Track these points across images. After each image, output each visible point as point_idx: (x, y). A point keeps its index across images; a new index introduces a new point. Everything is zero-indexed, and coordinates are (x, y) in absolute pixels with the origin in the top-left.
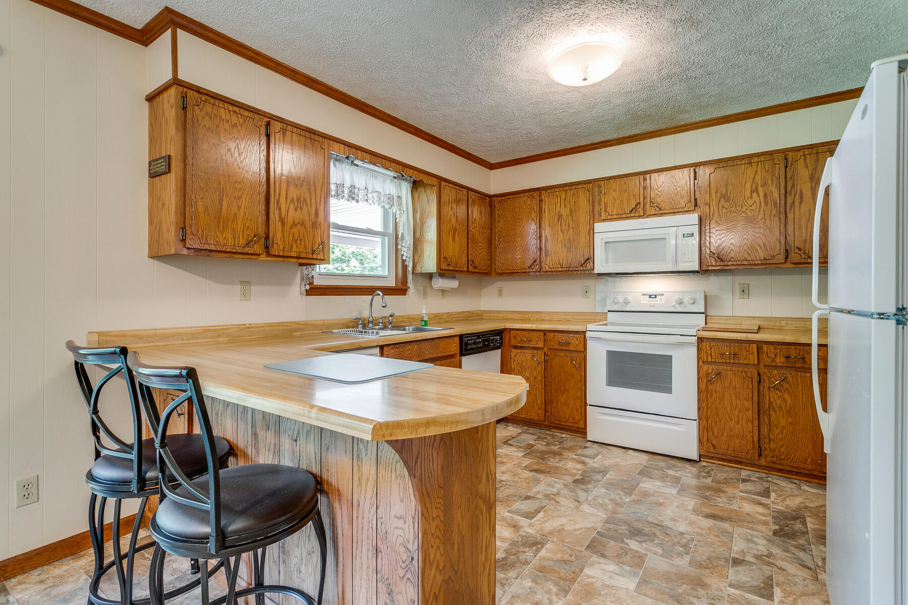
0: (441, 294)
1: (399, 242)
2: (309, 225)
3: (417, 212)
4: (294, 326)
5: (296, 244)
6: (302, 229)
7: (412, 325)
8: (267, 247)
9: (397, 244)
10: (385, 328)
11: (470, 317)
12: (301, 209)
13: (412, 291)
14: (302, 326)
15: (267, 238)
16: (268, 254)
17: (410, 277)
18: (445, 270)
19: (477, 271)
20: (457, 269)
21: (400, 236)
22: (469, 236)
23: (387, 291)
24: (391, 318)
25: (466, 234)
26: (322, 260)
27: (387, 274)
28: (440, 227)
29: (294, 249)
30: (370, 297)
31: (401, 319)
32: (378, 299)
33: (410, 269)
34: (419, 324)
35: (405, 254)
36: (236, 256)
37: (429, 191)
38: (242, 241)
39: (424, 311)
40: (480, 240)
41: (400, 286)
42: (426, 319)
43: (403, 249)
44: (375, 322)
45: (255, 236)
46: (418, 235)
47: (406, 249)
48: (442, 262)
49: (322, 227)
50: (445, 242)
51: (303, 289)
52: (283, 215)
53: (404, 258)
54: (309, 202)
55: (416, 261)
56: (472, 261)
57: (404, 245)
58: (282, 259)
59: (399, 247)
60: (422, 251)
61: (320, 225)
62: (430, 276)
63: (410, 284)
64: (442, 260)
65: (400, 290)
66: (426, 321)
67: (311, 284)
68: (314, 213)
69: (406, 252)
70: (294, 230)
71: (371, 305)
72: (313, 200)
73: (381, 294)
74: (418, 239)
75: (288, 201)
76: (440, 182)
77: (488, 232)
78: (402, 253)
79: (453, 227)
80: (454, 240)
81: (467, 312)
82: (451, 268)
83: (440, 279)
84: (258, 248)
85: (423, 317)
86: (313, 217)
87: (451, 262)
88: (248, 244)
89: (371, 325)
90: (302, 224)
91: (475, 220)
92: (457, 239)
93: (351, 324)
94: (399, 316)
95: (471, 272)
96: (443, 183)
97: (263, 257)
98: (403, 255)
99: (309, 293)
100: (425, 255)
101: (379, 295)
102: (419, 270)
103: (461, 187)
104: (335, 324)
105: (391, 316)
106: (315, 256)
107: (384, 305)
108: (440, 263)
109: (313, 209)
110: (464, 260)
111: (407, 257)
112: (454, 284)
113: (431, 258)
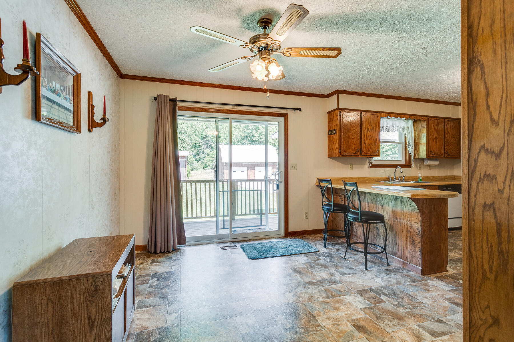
0: (429, 168)
1: (407, 146)
2: (373, 144)
3: (416, 132)
4: (366, 179)
5: (370, 151)
6: (371, 146)
7: (414, 181)
8: (361, 153)
9: (406, 147)
10: (401, 181)
11: (446, 178)
12: (371, 139)
13: (414, 166)
14: (369, 179)
15: (361, 150)
16: (361, 155)
17: (413, 160)
18: (431, 157)
19: (450, 156)
20: (438, 156)
21: (408, 143)
22: (445, 140)
23: (402, 166)
24: (403, 177)
25: (443, 139)
26: (378, 156)
27: (401, 159)
28: (428, 138)
29: (369, 153)
30: (395, 169)
31: (408, 178)
32: (399, 170)
33: (413, 157)
34: (417, 180)
35: (410, 151)
36: (352, 156)
37: (422, 123)
38: (354, 152)
39: (420, 175)
40: (452, 141)
41: (408, 164)
42: (421, 178)
43: (409, 148)
44: (397, 179)
45: (358, 150)
46: (417, 142)
47: (410, 149)
48: (429, 153)
49: (378, 144)
50: (431, 144)
51: (369, 166)
52: (366, 142)
53: (410, 152)
54: (373, 136)
55: (415, 153)
56: (447, 152)
57: (409, 147)
58: (365, 156)
59: (407, 148)
60: (419, 149)
61: (377, 144)
62: (423, 160)
63: (413, 163)
64: (429, 152)
65: (408, 165)
66: (420, 179)
67: (372, 164)
68: (375, 140)
69: (411, 149)
70: (369, 147)
71: (395, 172)
72: (375, 135)
73: (400, 168)
74: (417, 144)
75: (367, 137)
76: (428, 118)
77: (457, 137)
78: (409, 150)
79: (435, 137)
80: (436, 143)
81: (444, 176)
82: (434, 156)
83: (428, 161)
84: (358, 153)
85: (419, 177)
86: (375, 141)
87: (434, 153)
88: (356, 152)
89: (395, 180)
90: (372, 144)
91: (449, 132)
92: (438, 143)
93: (386, 179)
94: (407, 177)
95: (446, 157)
96: (430, 118)
97: (360, 156)
98: (409, 151)
99: (371, 167)
100: (420, 151)
101: (399, 168)
102: (417, 157)
103: (440, 118)
104: (381, 179)
105: (403, 176)
106: (376, 155)
107: (401, 172)
108: (428, 154)
109: (375, 138)
110: (442, 151)
111: (411, 152)
112: (437, 163)
113: (423, 152)
